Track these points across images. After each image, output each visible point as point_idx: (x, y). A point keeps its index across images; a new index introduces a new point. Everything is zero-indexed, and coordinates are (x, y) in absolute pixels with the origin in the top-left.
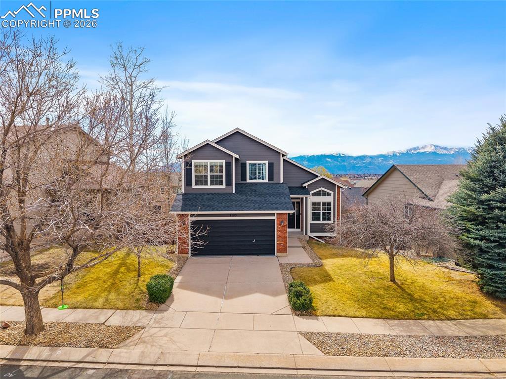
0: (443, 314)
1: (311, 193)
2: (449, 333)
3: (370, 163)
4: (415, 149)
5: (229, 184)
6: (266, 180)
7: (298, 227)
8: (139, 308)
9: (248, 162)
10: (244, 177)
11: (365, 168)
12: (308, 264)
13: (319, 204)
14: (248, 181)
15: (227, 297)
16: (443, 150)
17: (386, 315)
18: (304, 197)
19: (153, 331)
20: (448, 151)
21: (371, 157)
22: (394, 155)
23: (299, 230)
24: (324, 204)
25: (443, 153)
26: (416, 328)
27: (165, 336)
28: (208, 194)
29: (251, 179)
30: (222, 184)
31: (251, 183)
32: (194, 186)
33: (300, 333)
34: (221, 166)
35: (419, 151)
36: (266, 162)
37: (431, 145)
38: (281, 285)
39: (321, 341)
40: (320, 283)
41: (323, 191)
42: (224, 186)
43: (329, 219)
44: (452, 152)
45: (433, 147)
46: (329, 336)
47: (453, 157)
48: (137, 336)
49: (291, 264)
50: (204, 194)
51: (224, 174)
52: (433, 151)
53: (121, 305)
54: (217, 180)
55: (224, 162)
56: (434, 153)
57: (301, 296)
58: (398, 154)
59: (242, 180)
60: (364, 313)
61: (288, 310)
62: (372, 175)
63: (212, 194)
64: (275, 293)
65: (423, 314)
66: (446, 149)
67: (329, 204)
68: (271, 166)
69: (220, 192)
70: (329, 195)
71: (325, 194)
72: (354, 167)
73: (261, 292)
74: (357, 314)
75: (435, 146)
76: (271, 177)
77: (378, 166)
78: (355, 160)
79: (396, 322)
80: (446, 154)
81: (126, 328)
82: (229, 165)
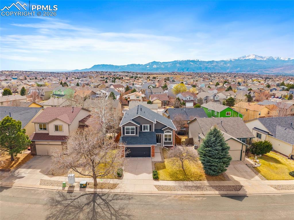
0: (191, 179)
1: (164, 132)
2: (189, 185)
3: (216, 66)
4: (243, 57)
5: (136, 133)
6: (149, 131)
7: (160, 142)
8: (116, 178)
9: (143, 125)
10: (141, 130)
11: (213, 68)
12: (160, 161)
13: (167, 135)
14: (143, 131)
15: (137, 175)
16: (259, 58)
17: (177, 179)
18: (162, 134)
19: (121, 185)
20: (263, 58)
21: (217, 62)
22: (231, 61)
23: (160, 144)
24: (169, 135)
25: (260, 60)
26: (182, 184)
27: (124, 186)
28: (130, 137)
29: (144, 130)
30: (134, 134)
31: (144, 132)
32: (125, 135)
33: (154, 185)
34: (134, 128)
35: (246, 58)
36: (149, 125)
37: (253, 55)
38: (151, 170)
39: (158, 187)
40: (162, 169)
41: (169, 131)
42: (135, 134)
43: (171, 140)
44: (265, 59)
45: (254, 56)
46: (160, 186)
47: (265, 62)
48: (118, 186)
49: (155, 161)
50: (129, 137)
51: (135, 131)
52: (254, 58)
53: (111, 177)
54: (132, 133)
55: (135, 127)
56: (255, 60)
57: (156, 175)
58: (233, 60)
59: (141, 131)
60: (170, 180)
61: (152, 179)
62: (216, 74)
63: (131, 137)
64: (149, 173)
65: (186, 180)
66: (262, 57)
67: (171, 135)
68: (150, 126)
69: (133, 136)
70: (171, 132)
71: (169, 132)
72: (206, 68)
73: (146, 173)
74: (169, 180)
75: (255, 56)
76: (150, 130)
77: (220, 67)
78: (207, 64)
79: (178, 182)
80: (261, 61)
81: (115, 184)
82: (136, 128)
